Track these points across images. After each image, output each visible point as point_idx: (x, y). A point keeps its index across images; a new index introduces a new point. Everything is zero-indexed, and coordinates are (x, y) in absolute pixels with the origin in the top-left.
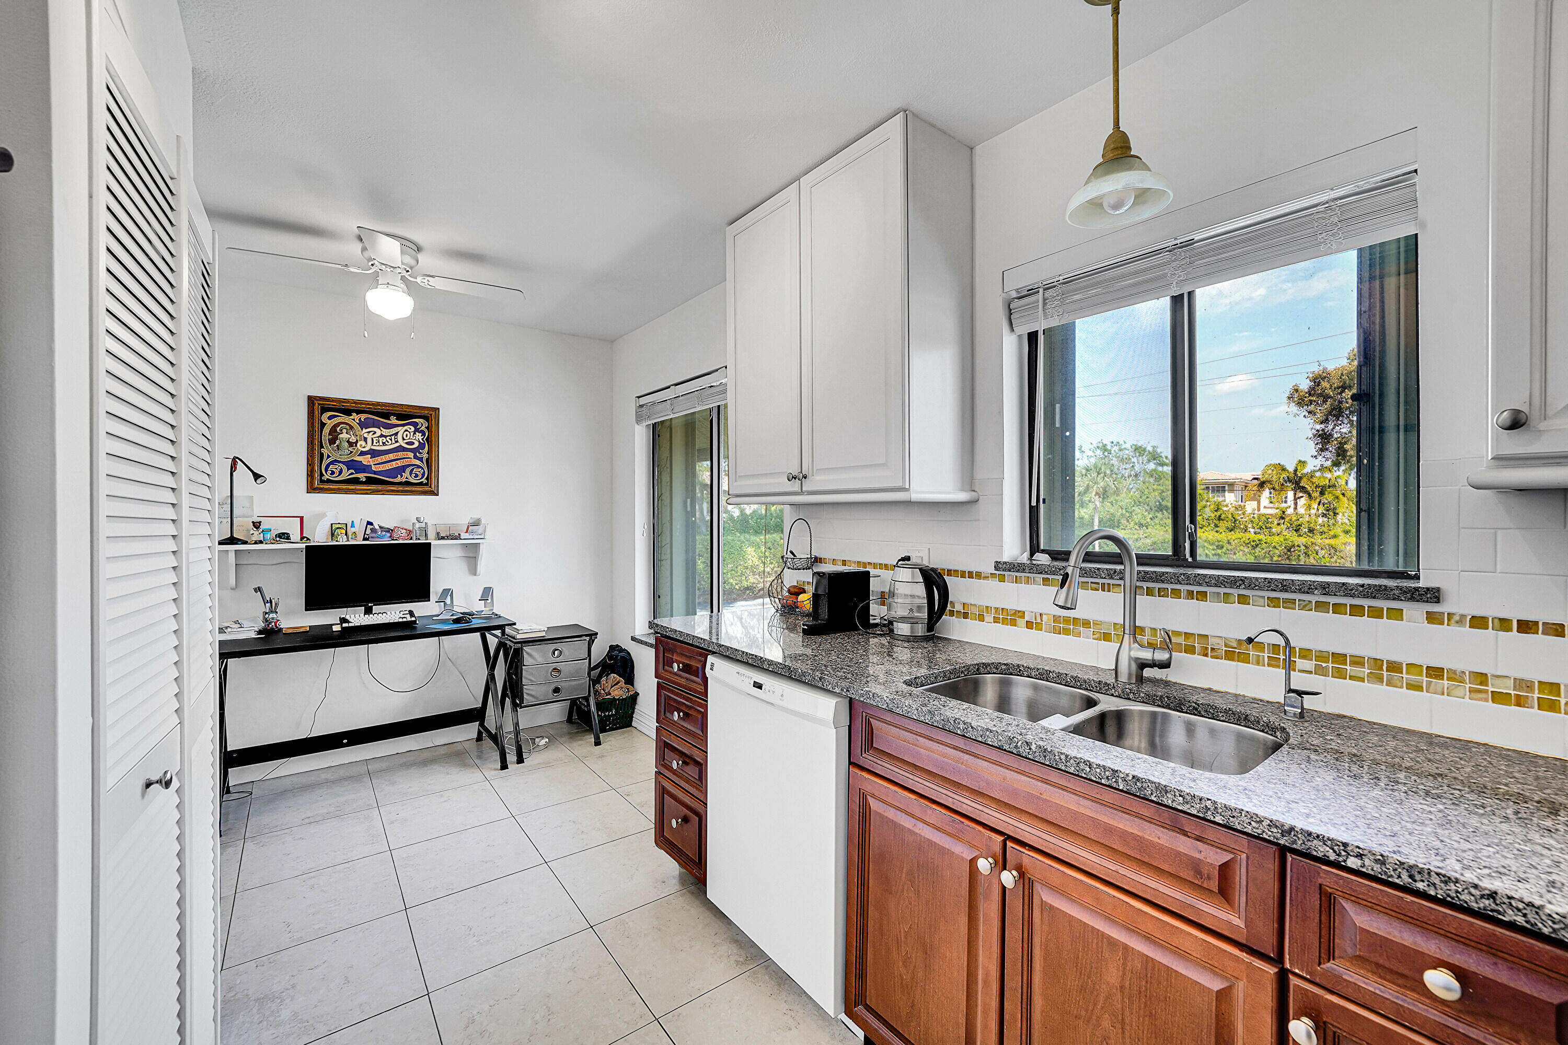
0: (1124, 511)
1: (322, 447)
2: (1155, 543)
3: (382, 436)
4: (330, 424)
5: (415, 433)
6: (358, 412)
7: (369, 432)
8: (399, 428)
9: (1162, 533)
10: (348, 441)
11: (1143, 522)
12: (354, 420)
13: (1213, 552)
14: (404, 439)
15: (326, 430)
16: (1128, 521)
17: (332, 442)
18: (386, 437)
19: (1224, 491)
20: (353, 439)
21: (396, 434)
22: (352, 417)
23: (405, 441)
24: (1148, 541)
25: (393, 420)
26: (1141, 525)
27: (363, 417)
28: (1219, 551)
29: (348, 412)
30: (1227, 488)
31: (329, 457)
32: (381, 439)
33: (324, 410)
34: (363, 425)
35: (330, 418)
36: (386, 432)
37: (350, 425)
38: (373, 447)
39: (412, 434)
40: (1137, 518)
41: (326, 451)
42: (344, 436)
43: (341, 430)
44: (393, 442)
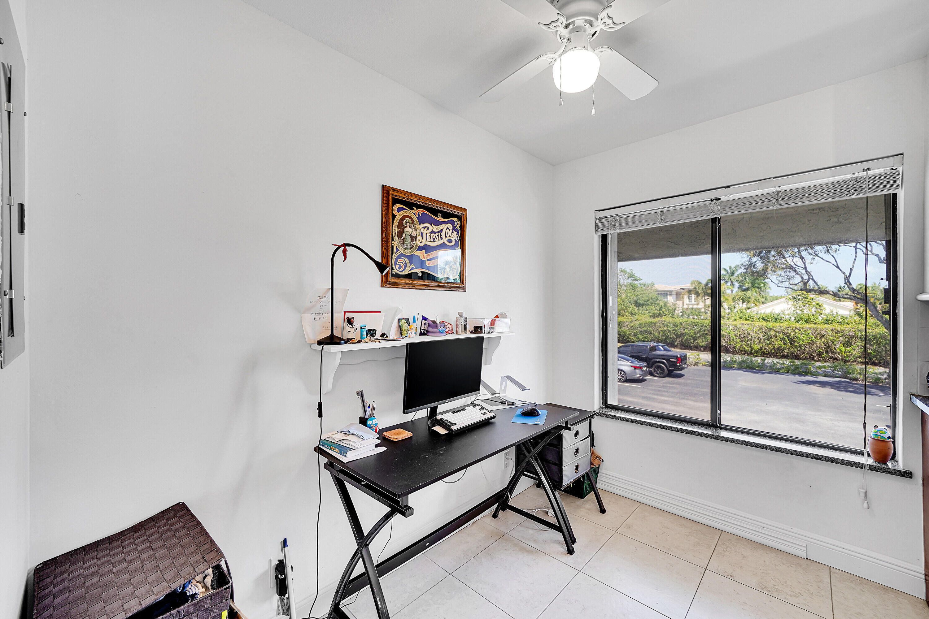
0: (623, 306)
1: (393, 240)
2: (641, 324)
3: (432, 232)
4: (399, 215)
5: (453, 232)
6: (419, 207)
7: (424, 228)
8: (444, 225)
9: (644, 318)
10: (411, 235)
11: (633, 312)
12: (414, 214)
13: (673, 329)
14: (446, 237)
15: (396, 223)
16: (625, 312)
17: (400, 234)
18: (435, 233)
19: (667, 296)
20: (414, 235)
21: (441, 231)
22: (413, 211)
23: (447, 239)
24: (637, 323)
25: (440, 218)
26: (632, 314)
27: (421, 211)
28: (676, 328)
29: (410, 206)
30: (668, 293)
31: (397, 250)
32: (432, 235)
33: (396, 201)
34: (422, 220)
35: (399, 210)
36: (436, 228)
37: (412, 219)
38: (428, 243)
39: (451, 231)
40: (630, 310)
41: (396, 244)
42: (408, 229)
43: (406, 224)
44: (440, 239)
